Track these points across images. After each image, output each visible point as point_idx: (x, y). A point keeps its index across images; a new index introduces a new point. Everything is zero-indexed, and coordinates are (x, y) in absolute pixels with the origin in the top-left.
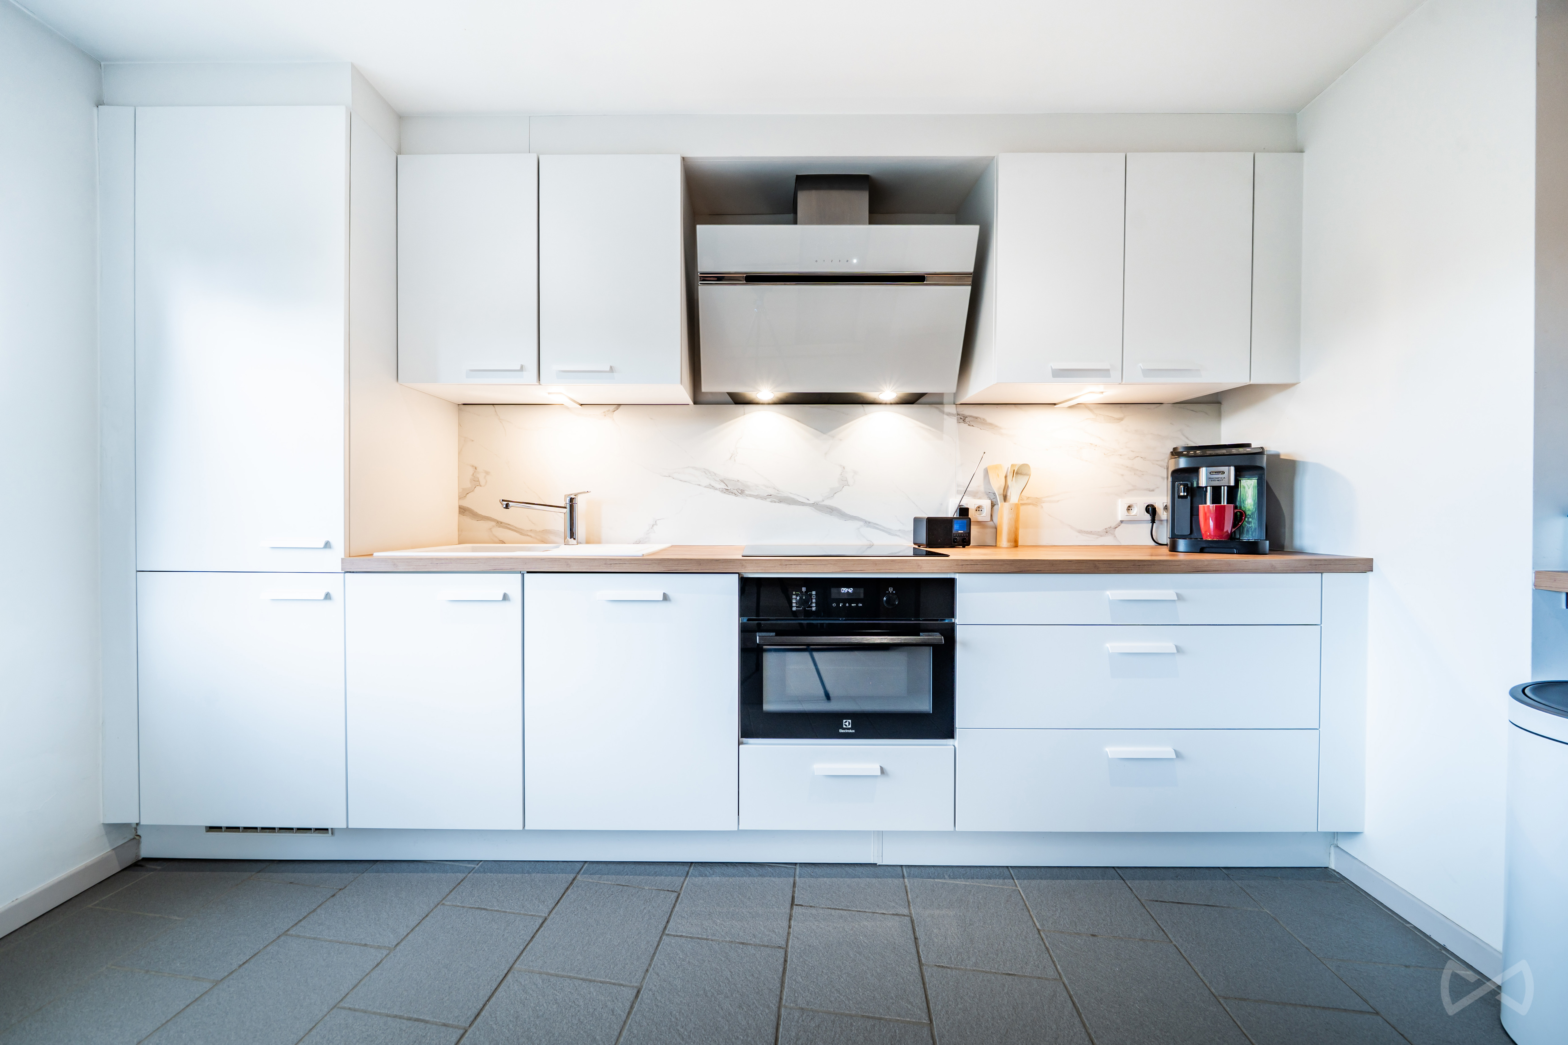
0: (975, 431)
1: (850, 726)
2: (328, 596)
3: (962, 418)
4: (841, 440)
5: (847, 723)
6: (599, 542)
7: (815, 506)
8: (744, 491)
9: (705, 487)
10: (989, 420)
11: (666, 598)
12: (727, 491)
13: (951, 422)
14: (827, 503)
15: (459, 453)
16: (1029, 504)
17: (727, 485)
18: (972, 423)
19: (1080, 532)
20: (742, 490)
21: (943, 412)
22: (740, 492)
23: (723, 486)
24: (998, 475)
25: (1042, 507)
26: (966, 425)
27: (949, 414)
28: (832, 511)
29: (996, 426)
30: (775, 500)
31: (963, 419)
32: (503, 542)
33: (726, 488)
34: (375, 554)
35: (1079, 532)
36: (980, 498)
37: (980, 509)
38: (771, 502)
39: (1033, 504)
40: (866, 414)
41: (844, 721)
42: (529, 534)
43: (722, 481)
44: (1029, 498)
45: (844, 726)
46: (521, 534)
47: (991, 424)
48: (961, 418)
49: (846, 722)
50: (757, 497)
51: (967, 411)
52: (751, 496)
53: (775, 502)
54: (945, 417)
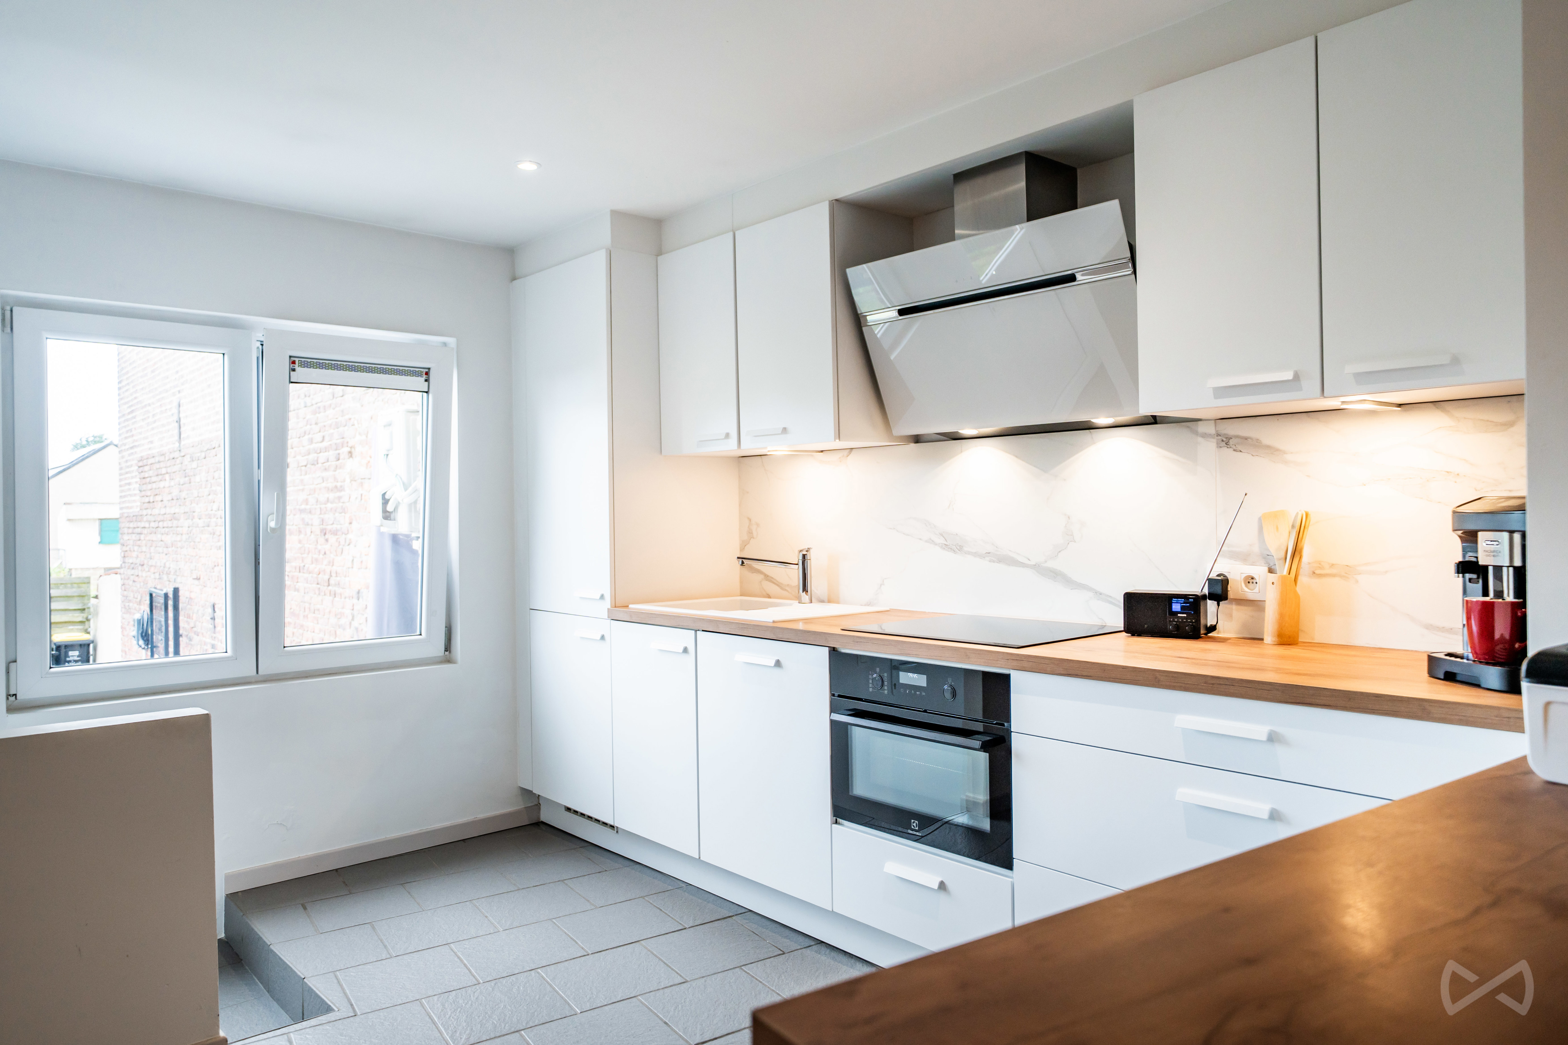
0: (1245, 460)
1: (917, 828)
2: (603, 638)
3: (1224, 439)
4: (1065, 480)
5: (915, 824)
6: (837, 602)
7: (1038, 568)
8: (962, 547)
9: (926, 541)
10: (1266, 441)
11: (778, 664)
12: (946, 547)
13: (1208, 448)
14: (1050, 564)
15: (740, 505)
16: (1333, 575)
17: (946, 540)
18: (1239, 448)
19: (1429, 627)
20: (960, 546)
21: (1196, 433)
22: (958, 548)
23: (942, 541)
24: (1277, 528)
25: (1357, 581)
26: (1230, 451)
27: (1205, 436)
28: (1055, 575)
29: (1278, 450)
30: (994, 559)
31: (1226, 441)
32: (769, 597)
33: (946, 543)
34: (631, 606)
35: (1427, 628)
36: (1253, 564)
37: (1255, 581)
38: (990, 561)
39: (1341, 576)
40: (1095, 443)
41: (912, 821)
42: (787, 588)
43: (941, 535)
44: (1333, 565)
45: (912, 827)
46: (782, 589)
47: (1268, 447)
48: (1223, 441)
49: (914, 822)
50: (976, 554)
51: (1231, 429)
52: (969, 553)
53: (994, 562)
54: (1200, 439)
